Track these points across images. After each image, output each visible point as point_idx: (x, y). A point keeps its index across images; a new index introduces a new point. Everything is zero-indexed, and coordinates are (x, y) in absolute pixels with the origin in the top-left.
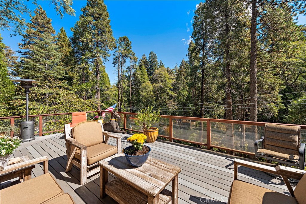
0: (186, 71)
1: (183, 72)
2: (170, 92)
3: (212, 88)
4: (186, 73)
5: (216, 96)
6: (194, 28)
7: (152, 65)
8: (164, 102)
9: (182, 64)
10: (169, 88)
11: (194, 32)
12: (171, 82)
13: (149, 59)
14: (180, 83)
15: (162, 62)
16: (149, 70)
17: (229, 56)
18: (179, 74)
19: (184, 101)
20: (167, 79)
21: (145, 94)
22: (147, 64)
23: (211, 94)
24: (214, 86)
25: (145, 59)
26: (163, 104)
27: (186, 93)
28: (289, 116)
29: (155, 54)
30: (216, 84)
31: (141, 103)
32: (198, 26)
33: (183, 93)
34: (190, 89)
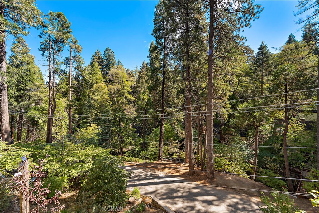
0: (147, 74)
1: (144, 75)
2: (129, 96)
3: (172, 93)
4: (147, 76)
5: (176, 101)
6: (155, 24)
7: (109, 63)
8: (121, 107)
9: (143, 66)
10: (126, 91)
11: (155, 29)
12: (130, 84)
13: (105, 56)
14: (140, 86)
15: (121, 62)
16: (105, 69)
17: (190, 57)
18: (139, 77)
19: (144, 106)
20: (124, 80)
21: (98, 97)
22: (102, 62)
23: (171, 98)
24: (175, 90)
25: (99, 56)
26: (119, 110)
27: (146, 98)
28: (233, 120)
29: (112, 51)
30: (177, 89)
31: (92, 109)
32: (158, 23)
33: (143, 97)
34: (150, 93)
